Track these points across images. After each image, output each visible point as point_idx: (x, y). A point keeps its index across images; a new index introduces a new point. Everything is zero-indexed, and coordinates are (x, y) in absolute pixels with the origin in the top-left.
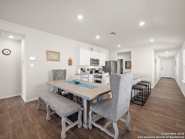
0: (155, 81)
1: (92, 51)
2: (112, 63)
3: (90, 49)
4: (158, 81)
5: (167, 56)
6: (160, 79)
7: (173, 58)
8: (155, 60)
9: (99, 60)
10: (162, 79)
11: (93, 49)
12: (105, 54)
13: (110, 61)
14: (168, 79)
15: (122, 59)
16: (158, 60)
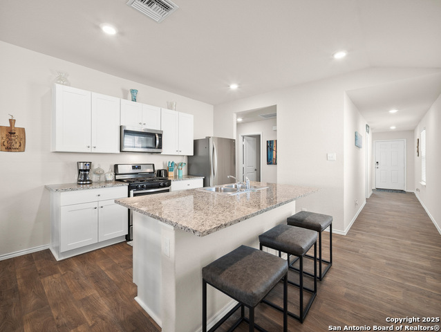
0: (356, 204)
1: (134, 100)
2: (212, 144)
3: (130, 95)
4: (365, 202)
5: (393, 128)
6: (373, 196)
7: (409, 133)
8: (356, 137)
9: (160, 135)
10: (378, 193)
11: (139, 97)
12: (192, 116)
13: (208, 139)
14: (395, 195)
15: (260, 136)
16: (366, 139)
